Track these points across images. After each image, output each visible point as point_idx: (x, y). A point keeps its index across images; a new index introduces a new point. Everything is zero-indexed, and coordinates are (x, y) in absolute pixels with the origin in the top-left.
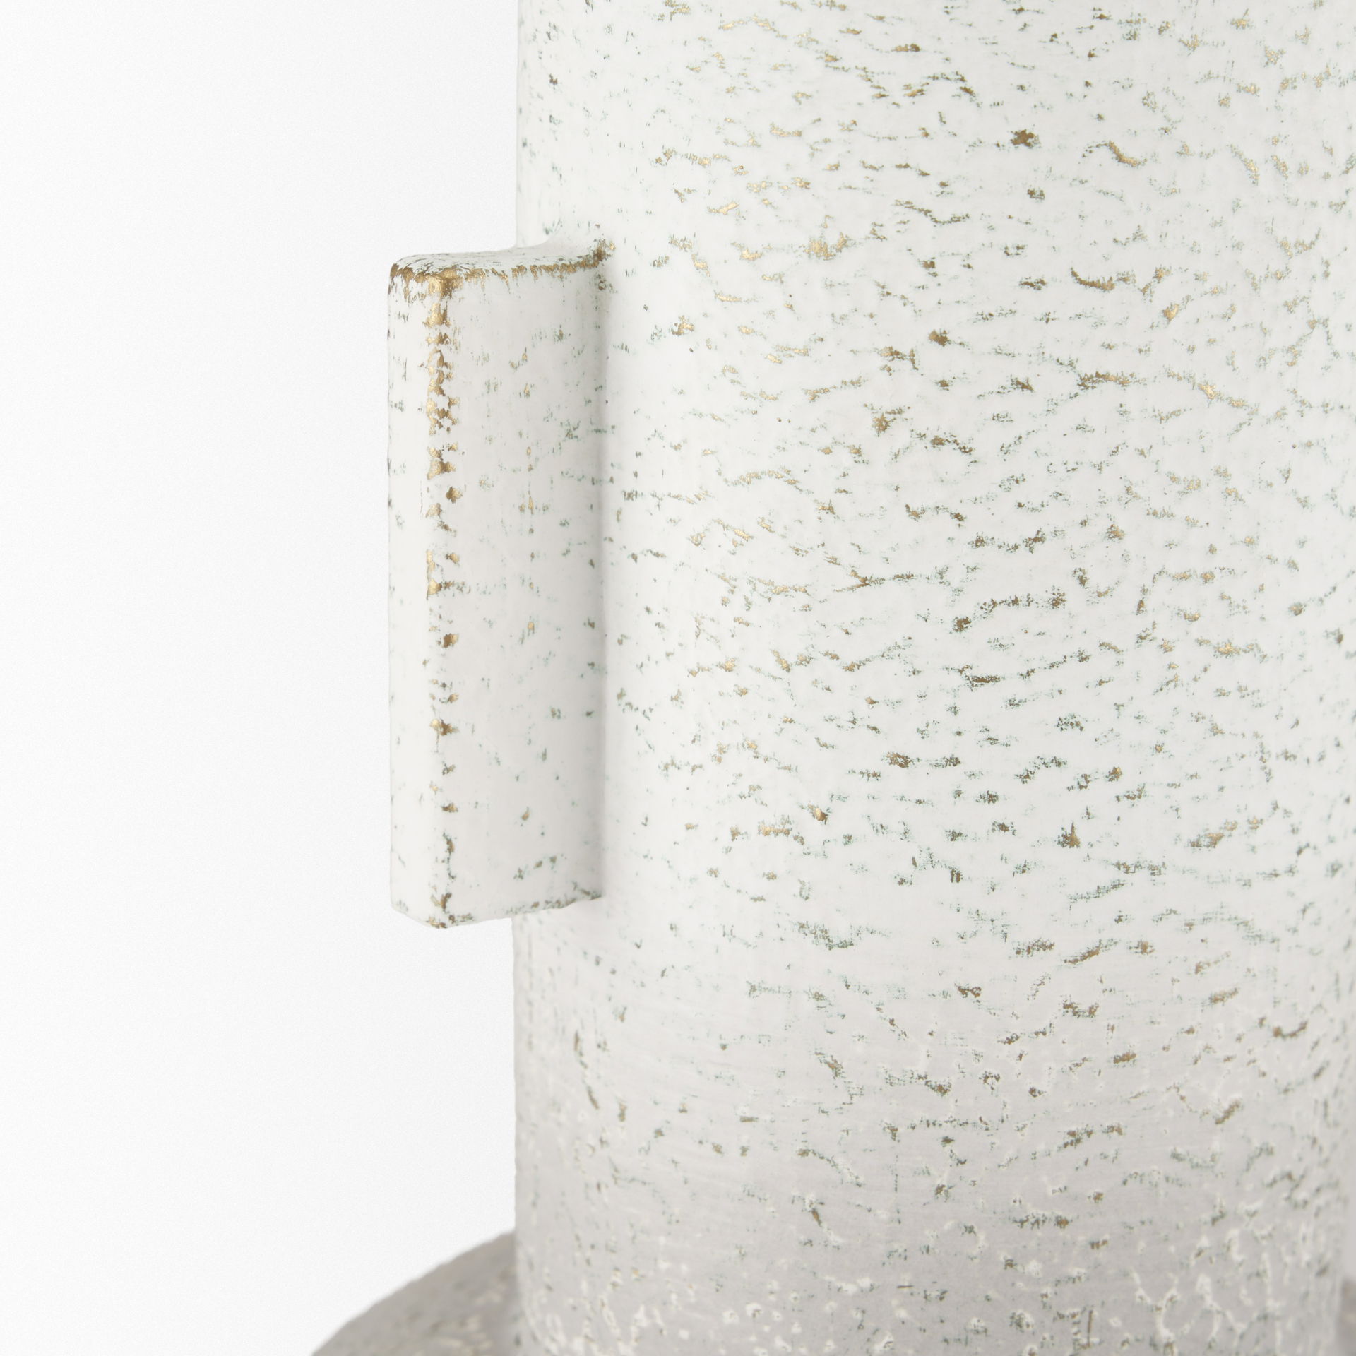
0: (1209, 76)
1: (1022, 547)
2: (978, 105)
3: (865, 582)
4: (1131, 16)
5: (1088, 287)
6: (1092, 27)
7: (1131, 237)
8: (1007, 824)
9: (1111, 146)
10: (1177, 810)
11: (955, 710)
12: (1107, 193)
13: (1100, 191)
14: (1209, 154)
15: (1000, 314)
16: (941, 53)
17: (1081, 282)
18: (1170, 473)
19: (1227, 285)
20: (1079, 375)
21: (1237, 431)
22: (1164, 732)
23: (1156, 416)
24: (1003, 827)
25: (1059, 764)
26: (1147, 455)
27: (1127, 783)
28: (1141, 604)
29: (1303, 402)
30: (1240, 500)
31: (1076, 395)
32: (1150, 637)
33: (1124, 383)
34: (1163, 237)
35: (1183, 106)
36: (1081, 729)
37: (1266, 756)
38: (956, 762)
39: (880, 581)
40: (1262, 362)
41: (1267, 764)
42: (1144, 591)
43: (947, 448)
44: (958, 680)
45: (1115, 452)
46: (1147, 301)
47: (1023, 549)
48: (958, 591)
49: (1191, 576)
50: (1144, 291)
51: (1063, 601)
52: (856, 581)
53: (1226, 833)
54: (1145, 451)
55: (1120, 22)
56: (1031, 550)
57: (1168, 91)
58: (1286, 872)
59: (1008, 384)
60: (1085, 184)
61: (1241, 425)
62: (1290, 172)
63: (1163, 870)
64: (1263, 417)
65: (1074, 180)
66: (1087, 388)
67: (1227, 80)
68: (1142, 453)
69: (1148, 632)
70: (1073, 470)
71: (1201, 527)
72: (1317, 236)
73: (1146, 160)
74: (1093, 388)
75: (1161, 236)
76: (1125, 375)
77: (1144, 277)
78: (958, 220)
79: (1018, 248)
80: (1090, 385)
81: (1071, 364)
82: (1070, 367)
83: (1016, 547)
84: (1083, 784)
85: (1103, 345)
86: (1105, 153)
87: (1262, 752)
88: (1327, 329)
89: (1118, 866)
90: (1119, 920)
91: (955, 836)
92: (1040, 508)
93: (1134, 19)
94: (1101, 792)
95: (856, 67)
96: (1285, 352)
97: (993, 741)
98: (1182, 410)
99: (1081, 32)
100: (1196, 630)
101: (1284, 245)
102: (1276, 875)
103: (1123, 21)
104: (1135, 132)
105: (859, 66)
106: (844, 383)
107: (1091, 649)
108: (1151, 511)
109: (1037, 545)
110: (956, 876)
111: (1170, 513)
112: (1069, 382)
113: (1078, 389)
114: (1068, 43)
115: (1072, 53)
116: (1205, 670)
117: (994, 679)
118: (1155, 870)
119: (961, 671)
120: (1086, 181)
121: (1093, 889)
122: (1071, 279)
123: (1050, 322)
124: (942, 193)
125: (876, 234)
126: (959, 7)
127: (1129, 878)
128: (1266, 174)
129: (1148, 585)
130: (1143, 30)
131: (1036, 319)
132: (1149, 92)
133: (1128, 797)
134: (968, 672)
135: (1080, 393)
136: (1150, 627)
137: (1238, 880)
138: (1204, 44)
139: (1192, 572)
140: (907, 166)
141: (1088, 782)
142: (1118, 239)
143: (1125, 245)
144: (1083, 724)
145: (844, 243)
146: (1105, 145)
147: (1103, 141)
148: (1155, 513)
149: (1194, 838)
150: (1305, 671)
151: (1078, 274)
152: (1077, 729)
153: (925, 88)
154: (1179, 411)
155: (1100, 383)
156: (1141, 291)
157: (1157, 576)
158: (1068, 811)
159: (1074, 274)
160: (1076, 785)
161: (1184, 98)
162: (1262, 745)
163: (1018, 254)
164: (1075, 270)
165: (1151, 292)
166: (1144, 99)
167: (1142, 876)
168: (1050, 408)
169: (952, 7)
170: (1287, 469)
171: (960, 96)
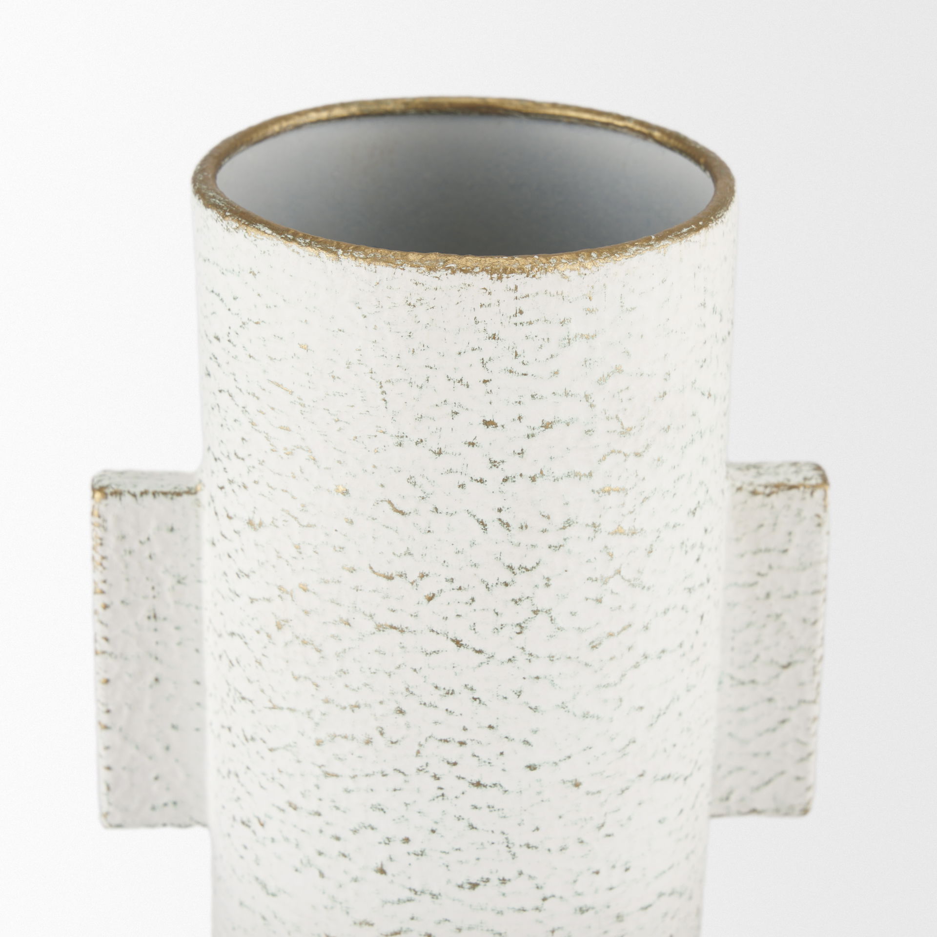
0: (451, 471)
1: (348, 709)
2: (318, 467)
3: (274, 707)
4: (398, 433)
5: (379, 576)
6: (376, 436)
7: (403, 553)
8: (346, 853)
9: (390, 502)
10: (447, 866)
11: (318, 787)
12: (388, 527)
13: (384, 526)
14: (452, 514)
15: (333, 582)
16: (300, 434)
17: (374, 572)
18: (434, 684)
19: (469, 586)
20: (375, 623)
21: (479, 666)
22: (436, 823)
23: (423, 652)
24: (344, 855)
25: (373, 828)
26: (419, 672)
27: (414, 847)
28: (418, 752)
29: (531, 655)
30: (483, 704)
31: (374, 633)
32: (425, 770)
33: (402, 631)
34: (424, 555)
35: (433, 486)
36: (385, 812)
37: (510, 845)
38: (319, 814)
39: (281, 708)
40: (496, 630)
41: (511, 849)
42: (420, 745)
43: (309, 647)
44: (318, 771)
45: (399, 667)
46: (415, 589)
47: (348, 710)
48: (317, 724)
49: (450, 741)
50: (412, 583)
51: (371, 742)
52: (270, 705)
53: (482, 884)
54: (417, 670)
55: (392, 436)
56: (353, 711)
57: (423, 476)
58: (533, 909)
59: (338, 619)
60: (375, 520)
61: (481, 663)
62: (513, 528)
63: (439, 897)
64: (498, 661)
65: (369, 517)
66: (380, 631)
67: (463, 474)
68: (415, 670)
69: (424, 768)
70: (375, 673)
71: (457, 716)
72: (537, 564)
73: (410, 513)
74: (383, 631)
75: (422, 555)
76: (402, 626)
77: (413, 576)
78: (311, 526)
79: (340, 548)
80: (381, 629)
81: (371, 616)
82: (370, 618)
83: (345, 708)
84: (387, 842)
85: (389, 609)
86: (387, 507)
87: (508, 842)
88: (550, 615)
89: (410, 889)
90: (412, 919)
91: (320, 854)
92: (357, 689)
93: (400, 435)
94: (399, 849)
95: (264, 432)
96: (514, 626)
97: (337, 808)
98: (440, 651)
99: (370, 438)
100: (456, 770)
101: (510, 568)
102: (524, 910)
103: (394, 435)
104: (403, 497)
105: (266, 432)
106: (264, 598)
107: (389, 770)
108: (423, 703)
109: (356, 709)
110: (322, 875)
111: (435, 705)
112: (370, 626)
113: (375, 630)
114: (363, 442)
115: (365, 448)
116: (463, 793)
117: (337, 776)
118: (434, 896)
119: (320, 767)
120: (376, 519)
121: (396, 899)
122: (369, 570)
123: (359, 591)
124: (303, 510)
125: (273, 523)
126: (307, 412)
127: (416, 897)
128: (494, 528)
129: (423, 742)
130: (405, 441)
131: (351, 588)
132: (412, 476)
133: (415, 854)
134: (323, 768)
135: (376, 632)
136: (425, 765)
137: (493, 910)
138: (446, 453)
139: (451, 739)
140: (286, 491)
141: (389, 841)
142: (395, 553)
143: (400, 557)
144: (385, 810)
145: (261, 524)
146: (386, 501)
147: (385, 499)
148: (425, 704)
149: (460, 883)
150: (542, 801)
151: (373, 568)
152: (382, 812)
153: (293, 451)
154: (438, 651)
155: (387, 630)
156: (411, 583)
157: (428, 738)
158: (380, 855)
159: (371, 568)
160: (383, 842)
161: (434, 482)
162: (507, 838)
163: (340, 551)
164: (372, 566)
165: (417, 585)
166: (408, 479)
167: (427, 898)
168: (361, 637)
169: (304, 411)
170: (519, 690)
171: (309, 460)
